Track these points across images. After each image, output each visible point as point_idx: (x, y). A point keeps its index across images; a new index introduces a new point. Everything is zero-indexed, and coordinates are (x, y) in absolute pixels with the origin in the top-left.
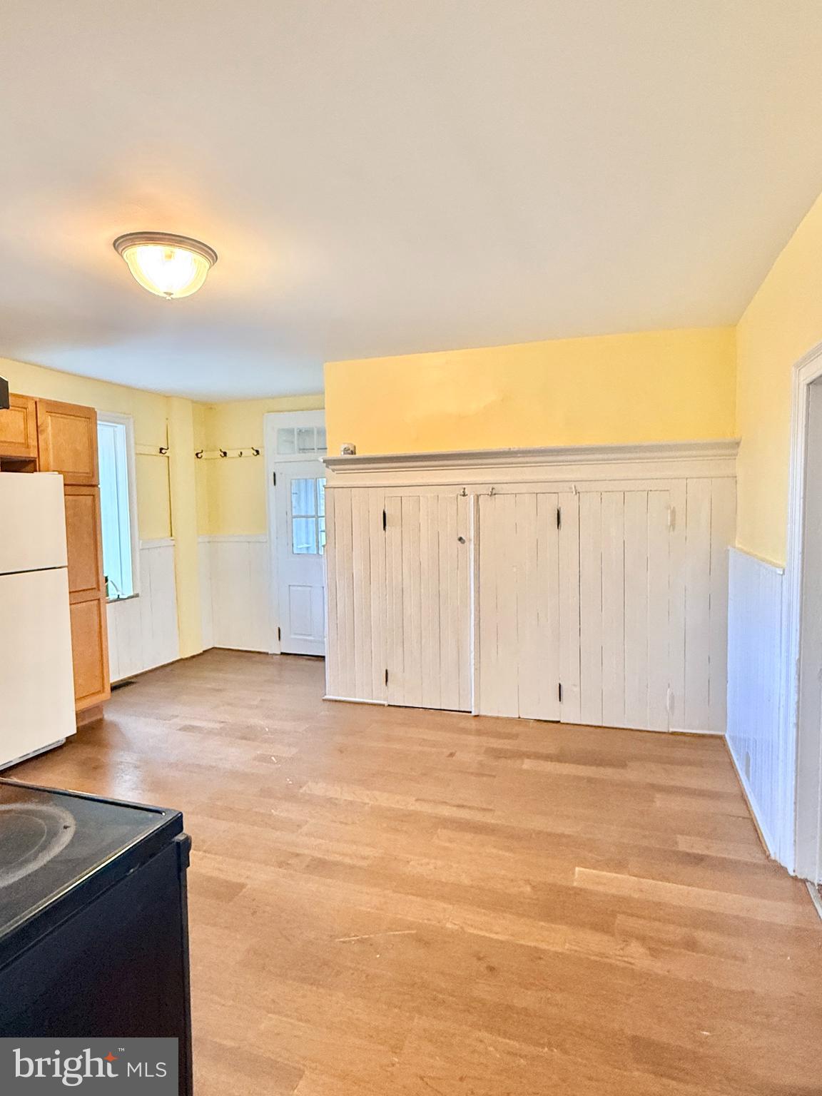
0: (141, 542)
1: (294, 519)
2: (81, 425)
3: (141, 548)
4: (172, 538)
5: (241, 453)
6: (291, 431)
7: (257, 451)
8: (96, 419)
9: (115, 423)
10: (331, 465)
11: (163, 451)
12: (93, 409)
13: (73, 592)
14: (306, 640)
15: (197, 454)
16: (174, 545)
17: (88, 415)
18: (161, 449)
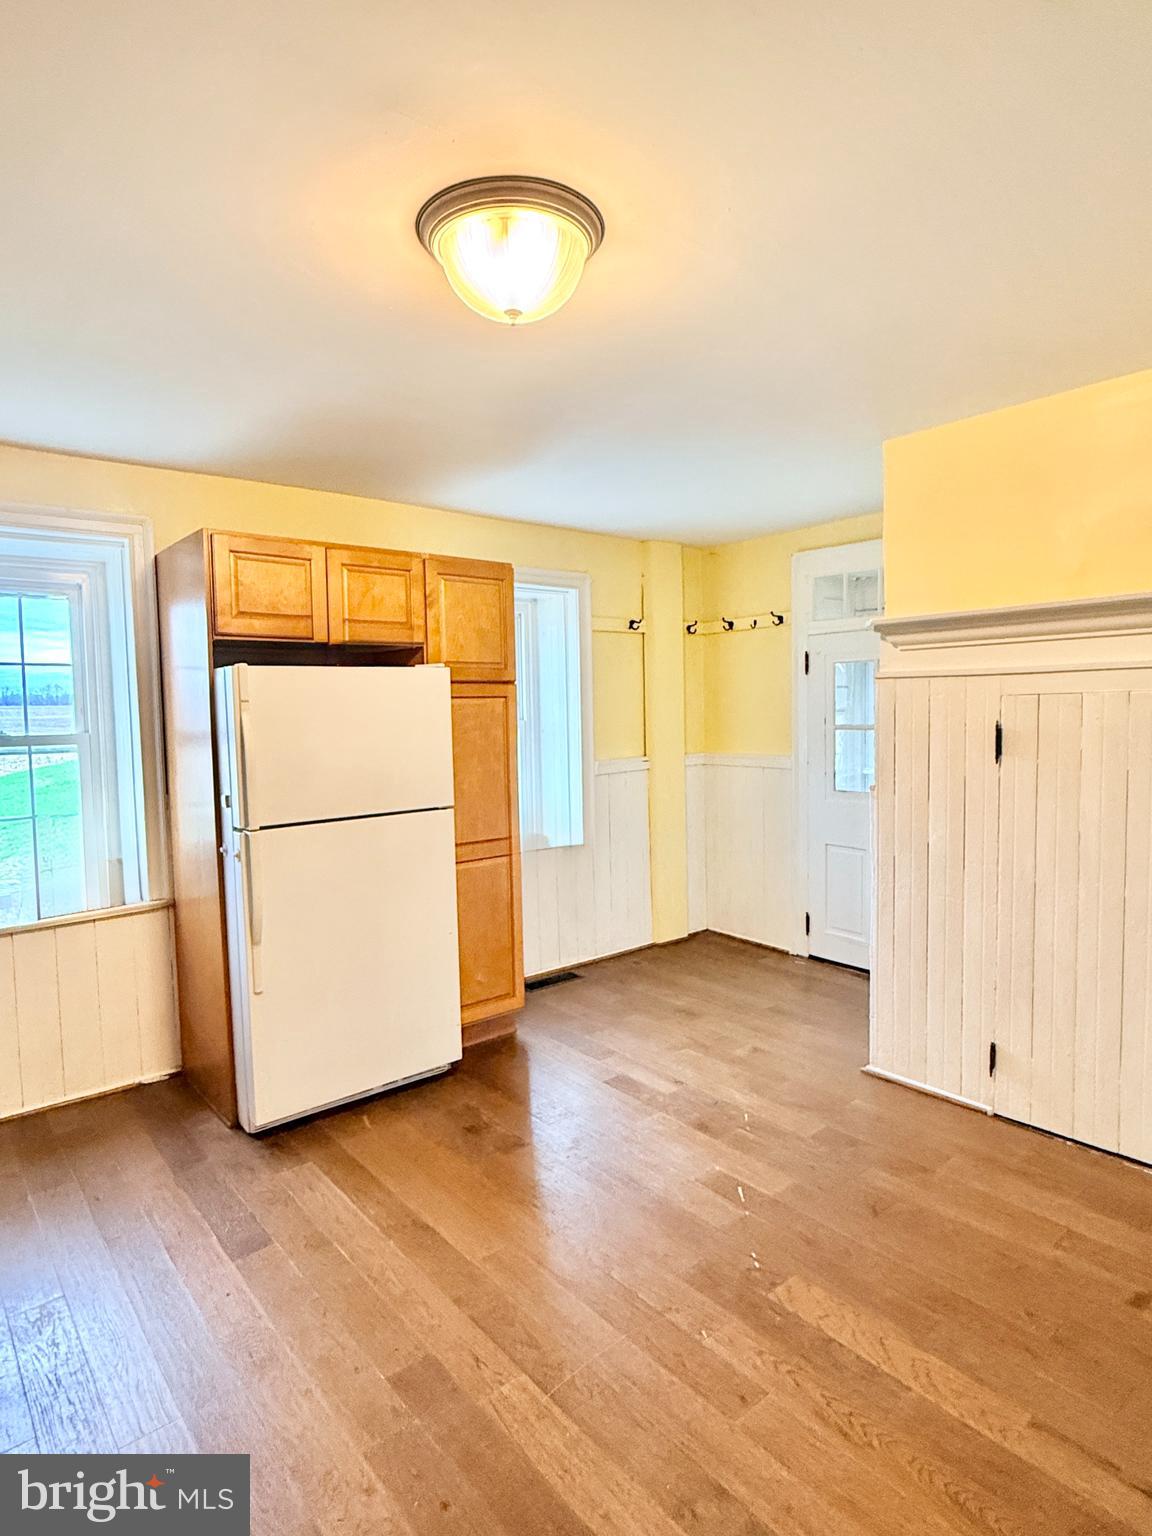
0: (597, 763)
1: (838, 732)
2: (489, 589)
3: (597, 773)
4: (646, 758)
5: (755, 622)
6: (836, 580)
7: (781, 619)
8: (512, 579)
9: (563, 586)
10: (889, 634)
11: (635, 626)
12: (510, 565)
13: (461, 844)
14: (851, 942)
15: (689, 628)
16: (648, 769)
17: (500, 575)
18: (632, 622)
